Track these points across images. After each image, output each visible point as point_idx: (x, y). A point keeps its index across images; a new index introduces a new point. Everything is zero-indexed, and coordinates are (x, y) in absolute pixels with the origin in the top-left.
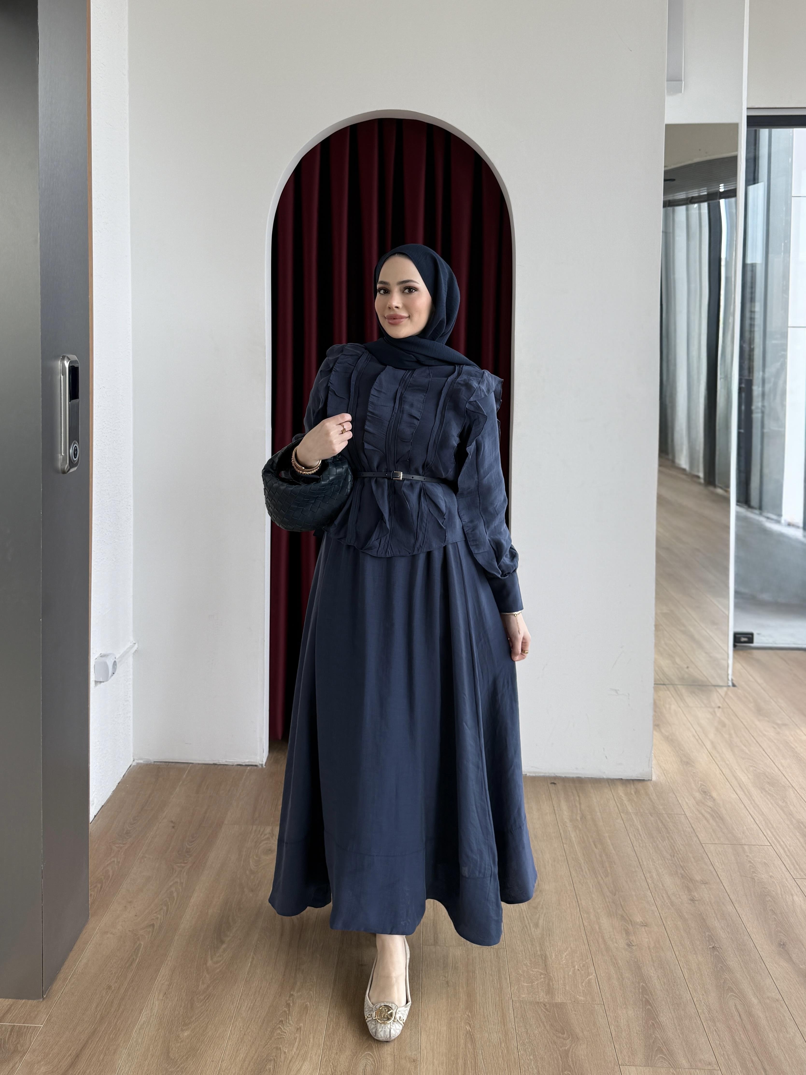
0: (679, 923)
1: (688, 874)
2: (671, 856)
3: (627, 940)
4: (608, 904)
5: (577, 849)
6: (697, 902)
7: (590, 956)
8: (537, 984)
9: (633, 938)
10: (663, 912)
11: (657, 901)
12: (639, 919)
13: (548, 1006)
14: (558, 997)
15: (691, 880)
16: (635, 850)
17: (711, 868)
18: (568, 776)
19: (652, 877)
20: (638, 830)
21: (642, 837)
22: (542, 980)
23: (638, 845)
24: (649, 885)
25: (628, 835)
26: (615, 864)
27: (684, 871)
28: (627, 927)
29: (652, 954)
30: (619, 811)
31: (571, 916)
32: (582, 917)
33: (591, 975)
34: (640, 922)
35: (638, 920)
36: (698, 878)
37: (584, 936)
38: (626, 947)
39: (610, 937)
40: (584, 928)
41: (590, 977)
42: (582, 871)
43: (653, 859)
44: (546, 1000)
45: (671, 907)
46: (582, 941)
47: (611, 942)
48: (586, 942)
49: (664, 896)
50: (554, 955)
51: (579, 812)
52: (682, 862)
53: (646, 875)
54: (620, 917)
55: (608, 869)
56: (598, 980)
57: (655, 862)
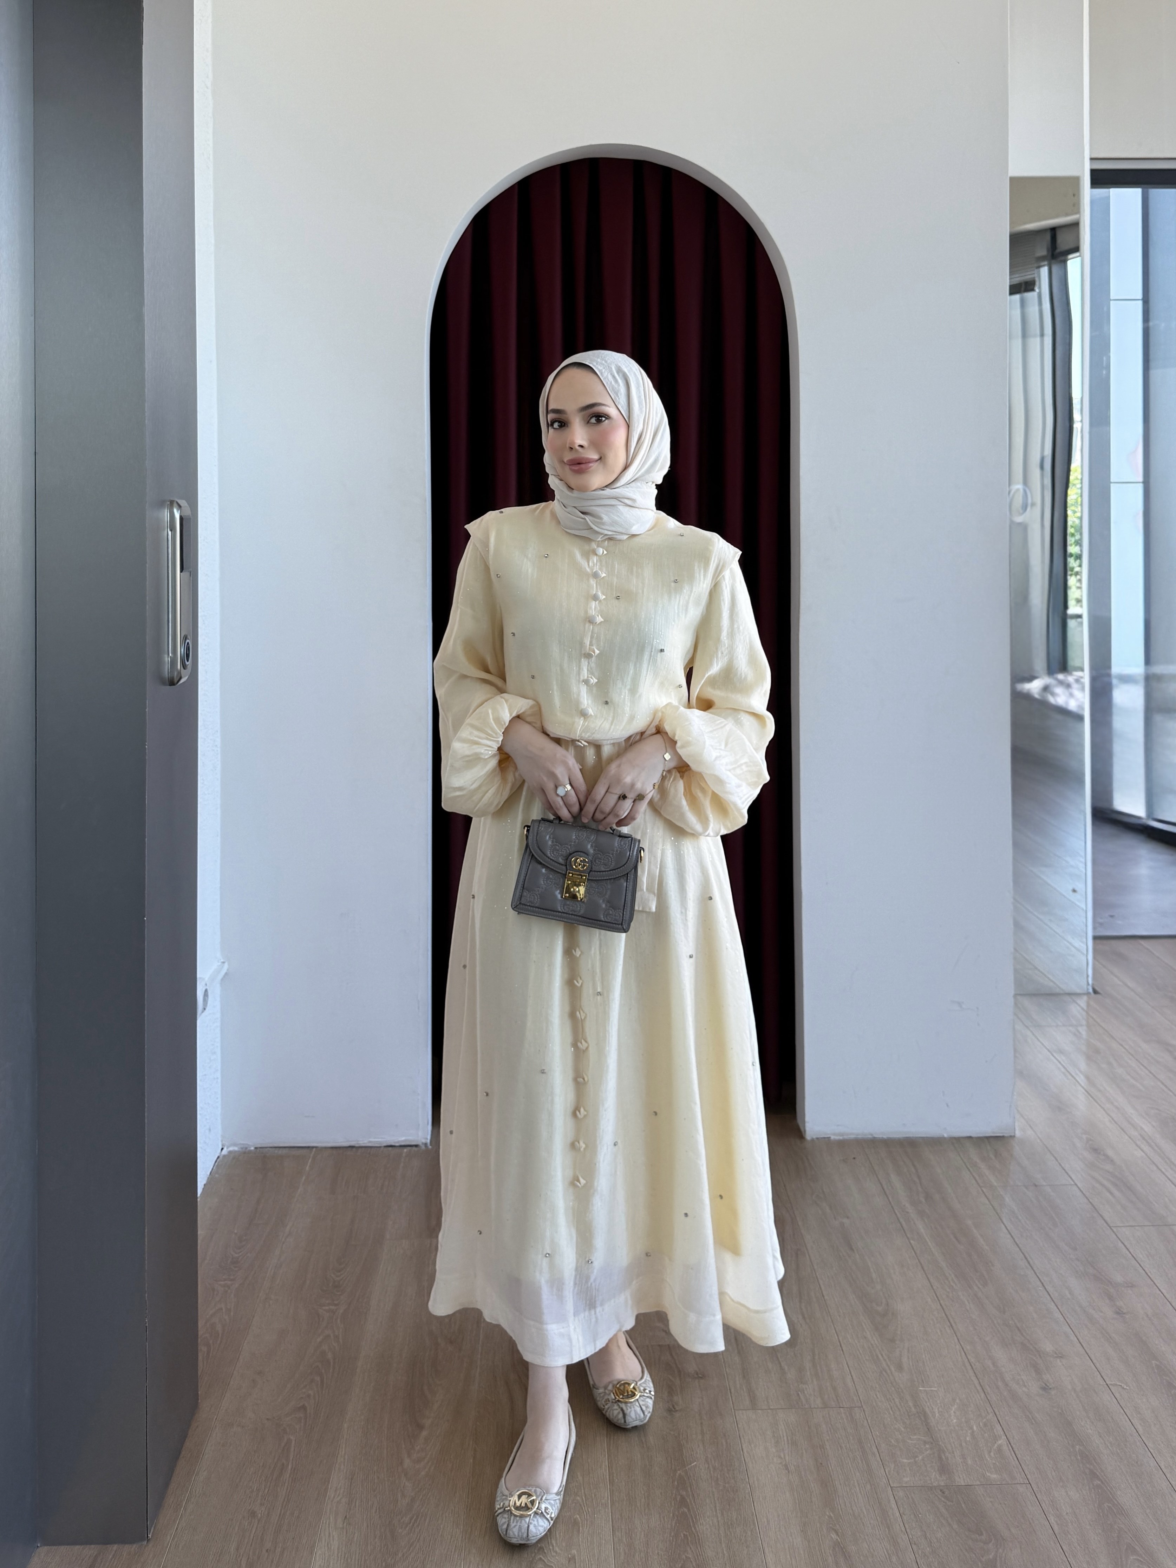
1: (1103, 1274)
2: (1071, 1248)
3: (1039, 1380)
4: (998, 1327)
5: (931, 1247)
6: (1127, 1317)
7: (990, 1410)
8: (923, 1459)
9: (1047, 1377)
10: (1082, 1336)
11: (1068, 1317)
12: (1048, 1347)
13: (947, 1493)
14: (960, 1477)
15: (1109, 1282)
16: (1017, 1244)
17: (1134, 1262)
18: (892, 1136)
19: (1052, 1282)
20: (1014, 1212)
21: (1023, 1222)
22: (928, 1452)
23: (1019, 1236)
24: (1051, 1294)
25: (1001, 1219)
26: (993, 1265)
27: (1098, 1271)
28: (1035, 1361)
29: (1081, 1399)
30: (978, 1184)
31: (948, 1349)
33: (1000, 1440)
34: (1052, 1352)
35: (1048, 1349)
36: (1119, 1278)
37: (974, 1378)
38: (1041, 1392)
39: (1014, 1378)
40: (972, 1366)
41: (1000, 1442)
42: (947, 1279)
43: (1047, 1255)
44: (942, 1484)
45: (1091, 1326)
46: (973, 1387)
47: (1016, 1386)
48: (979, 1388)
49: (1077, 1309)
50: (936, 1410)
51: (920, 1189)
52: (1091, 1257)
53: (1043, 1281)
54: (1020, 1346)
55: (985, 1273)
56: (1014, 1446)
57: (1051, 1260)
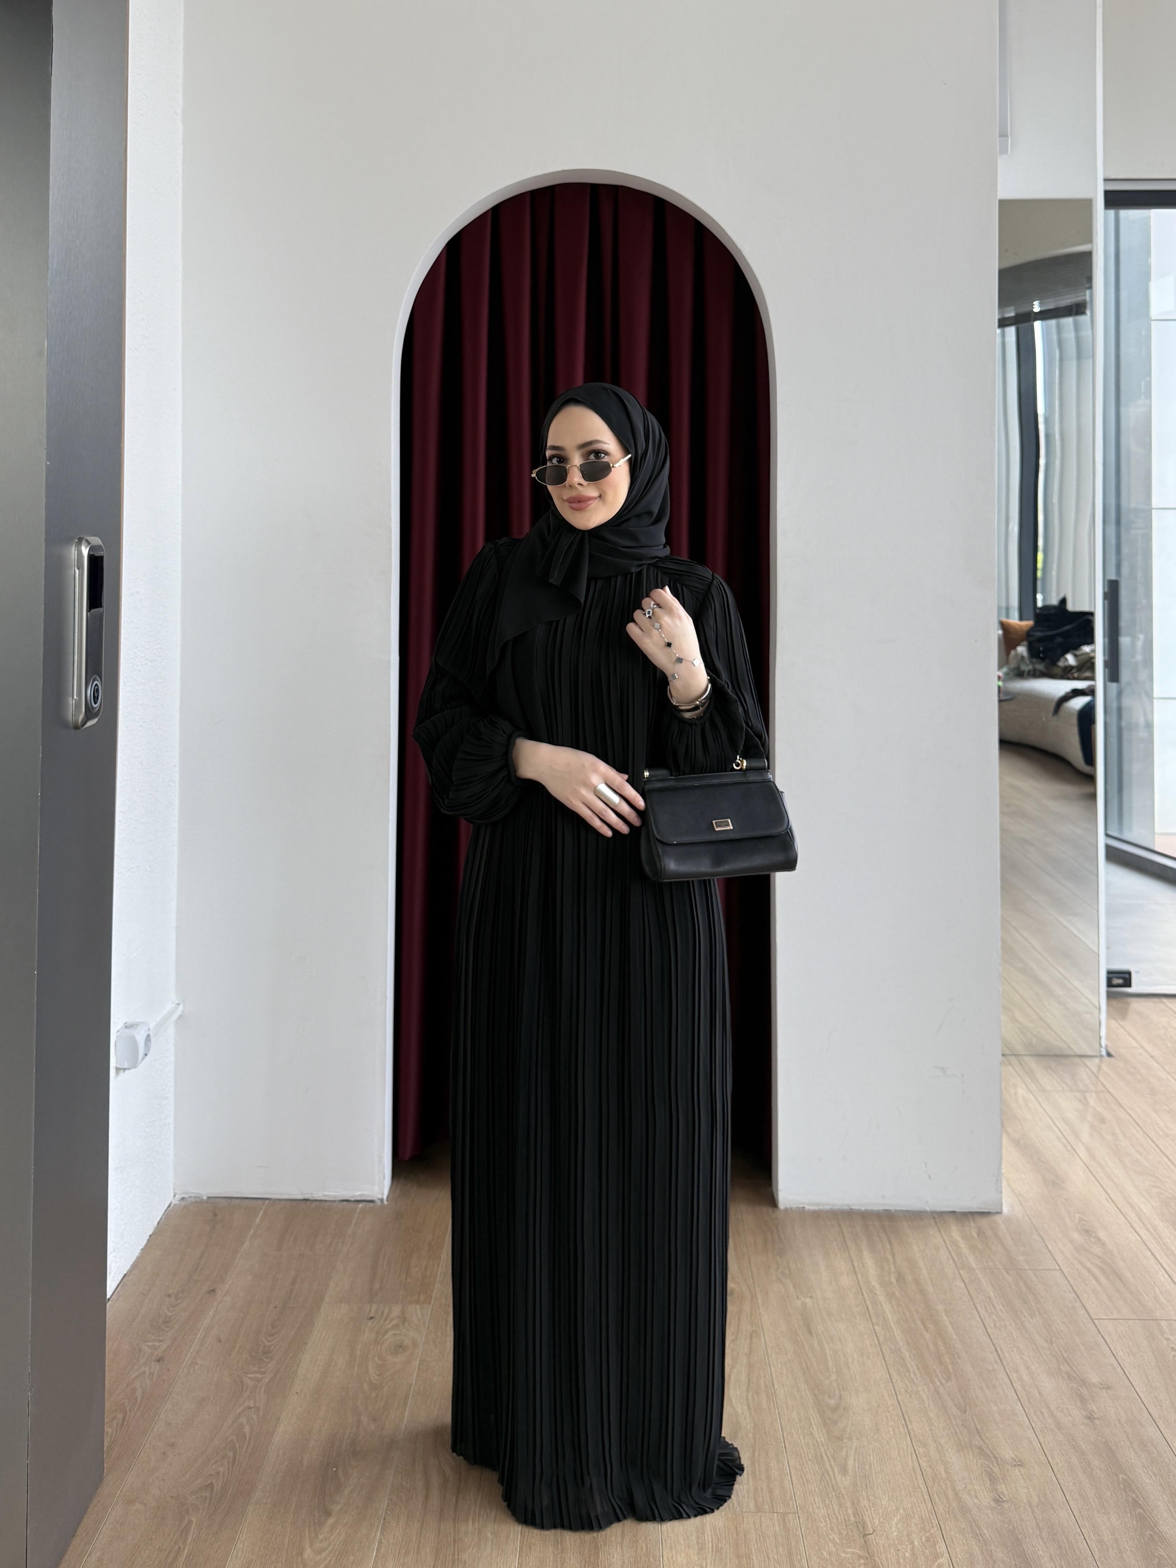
0: (1075, 1460)
1: (1078, 1372)
2: (1046, 1341)
3: (993, 1491)
4: (956, 1427)
5: (896, 1334)
6: (1097, 1422)
7: (935, 1522)
9: (1002, 1487)
10: (1046, 1442)
11: (1033, 1421)
12: (1007, 1453)
15: (1084, 1383)
16: (988, 1334)
17: (1113, 1360)
18: (870, 1208)
19: (1020, 1379)
20: (990, 1298)
21: (998, 1309)
23: (992, 1325)
24: (1018, 1393)
25: (975, 1307)
26: (959, 1358)
27: (1072, 1369)
28: (991, 1468)
29: (1036, 1514)
30: (956, 1265)
31: (899, 1453)
32: (917, 1452)
34: (1010, 1460)
35: (1007, 1456)
36: (1094, 1379)
37: (922, 1486)
38: (993, 1504)
39: (966, 1487)
40: (922, 1472)
42: (908, 1371)
43: (1019, 1348)
45: (1057, 1431)
46: (920, 1495)
47: (968, 1497)
48: (926, 1497)
49: (1044, 1410)
50: (877, 1520)
51: (893, 1268)
52: (1065, 1352)
53: (1011, 1377)
54: (977, 1450)
55: (950, 1367)
57: (1023, 1354)
